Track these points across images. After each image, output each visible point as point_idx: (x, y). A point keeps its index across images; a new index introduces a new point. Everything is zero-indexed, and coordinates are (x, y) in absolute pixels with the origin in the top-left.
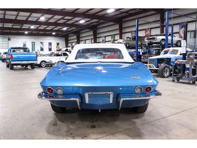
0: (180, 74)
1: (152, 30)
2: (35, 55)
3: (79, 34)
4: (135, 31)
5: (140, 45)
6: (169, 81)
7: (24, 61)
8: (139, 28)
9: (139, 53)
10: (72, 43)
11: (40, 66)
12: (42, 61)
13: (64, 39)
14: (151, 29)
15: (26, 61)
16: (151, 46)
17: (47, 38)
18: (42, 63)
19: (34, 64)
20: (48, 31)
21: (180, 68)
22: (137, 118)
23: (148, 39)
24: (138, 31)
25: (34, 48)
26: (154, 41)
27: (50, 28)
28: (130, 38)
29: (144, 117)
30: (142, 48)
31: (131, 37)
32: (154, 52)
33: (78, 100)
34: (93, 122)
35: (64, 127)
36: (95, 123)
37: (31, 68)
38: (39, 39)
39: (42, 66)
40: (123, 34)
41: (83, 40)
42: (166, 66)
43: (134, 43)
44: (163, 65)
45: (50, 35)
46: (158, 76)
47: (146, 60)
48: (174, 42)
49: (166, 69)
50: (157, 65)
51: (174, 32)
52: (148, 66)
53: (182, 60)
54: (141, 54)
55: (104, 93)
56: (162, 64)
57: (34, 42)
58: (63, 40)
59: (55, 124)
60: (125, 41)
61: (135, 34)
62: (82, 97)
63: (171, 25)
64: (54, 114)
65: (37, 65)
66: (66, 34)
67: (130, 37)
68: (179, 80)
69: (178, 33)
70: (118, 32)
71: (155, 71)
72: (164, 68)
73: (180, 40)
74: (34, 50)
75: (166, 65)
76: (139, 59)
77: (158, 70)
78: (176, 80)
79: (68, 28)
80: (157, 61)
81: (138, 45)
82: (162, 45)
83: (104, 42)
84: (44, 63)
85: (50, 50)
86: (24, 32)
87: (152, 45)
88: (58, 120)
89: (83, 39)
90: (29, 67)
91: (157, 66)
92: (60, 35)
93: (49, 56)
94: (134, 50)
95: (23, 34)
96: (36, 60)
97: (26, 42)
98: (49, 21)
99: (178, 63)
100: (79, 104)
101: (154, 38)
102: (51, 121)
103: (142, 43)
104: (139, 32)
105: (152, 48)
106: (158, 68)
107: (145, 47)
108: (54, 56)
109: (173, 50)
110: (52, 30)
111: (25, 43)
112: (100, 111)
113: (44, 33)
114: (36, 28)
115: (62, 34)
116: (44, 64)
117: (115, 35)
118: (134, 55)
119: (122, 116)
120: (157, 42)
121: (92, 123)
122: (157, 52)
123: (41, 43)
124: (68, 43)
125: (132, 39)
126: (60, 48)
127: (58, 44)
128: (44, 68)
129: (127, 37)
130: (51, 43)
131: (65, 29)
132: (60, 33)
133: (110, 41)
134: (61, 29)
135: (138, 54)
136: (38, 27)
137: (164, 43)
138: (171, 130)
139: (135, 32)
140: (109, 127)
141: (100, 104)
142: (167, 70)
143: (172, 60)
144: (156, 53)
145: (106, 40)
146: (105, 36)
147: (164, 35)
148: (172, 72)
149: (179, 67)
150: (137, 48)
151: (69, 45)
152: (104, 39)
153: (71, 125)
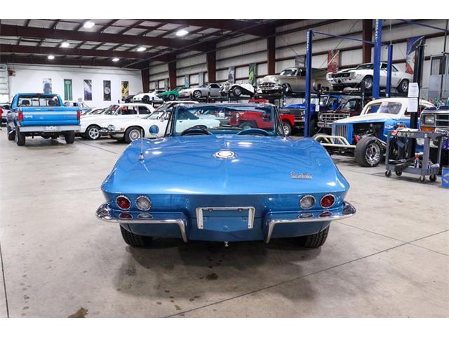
0: (402, 160)
1: (344, 54)
2: (76, 113)
3: (175, 62)
4: (305, 56)
5: (314, 88)
6: (379, 175)
7: (49, 126)
8: (314, 50)
9: (314, 106)
10: (159, 81)
11: (85, 137)
12: (91, 126)
13: (140, 72)
14: (342, 51)
15: (54, 125)
16: (341, 92)
17: (100, 71)
18: (90, 131)
19: (72, 133)
20: (103, 53)
21: (404, 147)
22: (303, 258)
23: (333, 76)
24: (311, 55)
25: (71, 93)
26: (348, 81)
27: (106, 47)
28: (294, 73)
29: (318, 257)
30: (319, 97)
31: (296, 71)
32: (348, 105)
33: (181, 222)
34: (211, 267)
35: (150, 277)
36: (216, 270)
37: (64, 142)
38: (81, 72)
39: (91, 136)
40: (276, 63)
41: (184, 76)
42: (373, 141)
43: (302, 83)
44: (365, 138)
45: (108, 63)
46: (354, 163)
47: (328, 125)
48: (394, 83)
49: (373, 147)
50: (354, 137)
51: (394, 58)
52: (332, 140)
53: (407, 129)
54: (317, 109)
55: (237, 208)
56: (364, 136)
57: (71, 80)
58: (136, 75)
59: (131, 272)
60: (282, 79)
61: (305, 63)
62: (190, 217)
63: (387, 43)
64: (127, 248)
65: (78, 134)
66: (143, 60)
67: (293, 70)
68: (400, 174)
69: (404, 61)
70: (265, 58)
71: (349, 152)
72: (369, 146)
73: (407, 78)
74: (71, 99)
75: (374, 138)
76: (313, 121)
77: (354, 148)
78: (393, 173)
79: (150, 47)
80: (352, 129)
81: (312, 88)
82: (366, 90)
83: (233, 80)
84: (96, 131)
85: (107, 97)
86: (46, 57)
87: (342, 90)
88: (136, 262)
89: (183, 74)
90: (60, 140)
91: (352, 139)
92: (129, 62)
93: (106, 113)
94: (301, 99)
95: (43, 61)
96: (78, 124)
97: (51, 79)
98: (106, 31)
99: (399, 135)
100: (183, 230)
101: (349, 75)
102: (123, 265)
103: (319, 85)
104: (314, 59)
105: (343, 96)
106: (355, 144)
107: (326, 93)
108: (119, 113)
109: (389, 103)
110: (111, 53)
111: (48, 81)
112: (227, 245)
113: (93, 59)
114: (73, 47)
115: (134, 61)
116: (94, 132)
117: (258, 64)
118: (302, 111)
119: (273, 254)
120: (356, 84)
121: (210, 269)
122: (354, 104)
123: (86, 81)
124: (150, 82)
125: (298, 74)
126: (130, 94)
127: (126, 84)
128: (95, 141)
129: (286, 71)
130: (109, 82)
131: (141, 49)
132: (129, 59)
133: (247, 78)
134: (133, 50)
135: (311, 110)
136: (80, 45)
137: (370, 86)
138: (374, 284)
139: (303, 59)
140: (245, 277)
141: (227, 231)
142: (374, 149)
143: (388, 127)
144: (351, 108)
145: (237, 77)
146: (236, 68)
147: (371, 67)
148: (385, 155)
149: (400, 144)
150: (309, 95)
151: (152, 86)
152: (232, 72)
153: (165, 273)
